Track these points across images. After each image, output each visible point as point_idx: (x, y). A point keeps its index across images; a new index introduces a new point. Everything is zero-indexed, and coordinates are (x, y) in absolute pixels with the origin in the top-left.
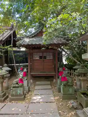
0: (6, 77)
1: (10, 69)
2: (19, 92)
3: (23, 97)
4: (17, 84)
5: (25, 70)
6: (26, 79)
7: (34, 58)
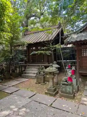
0: (56, 74)
1: (59, 66)
2: (68, 89)
3: (72, 95)
4: (66, 81)
5: (73, 68)
6: (75, 78)
7: (83, 55)
